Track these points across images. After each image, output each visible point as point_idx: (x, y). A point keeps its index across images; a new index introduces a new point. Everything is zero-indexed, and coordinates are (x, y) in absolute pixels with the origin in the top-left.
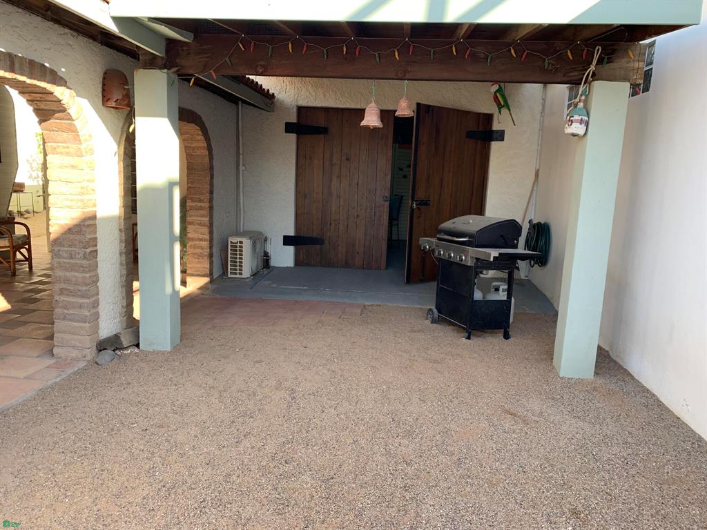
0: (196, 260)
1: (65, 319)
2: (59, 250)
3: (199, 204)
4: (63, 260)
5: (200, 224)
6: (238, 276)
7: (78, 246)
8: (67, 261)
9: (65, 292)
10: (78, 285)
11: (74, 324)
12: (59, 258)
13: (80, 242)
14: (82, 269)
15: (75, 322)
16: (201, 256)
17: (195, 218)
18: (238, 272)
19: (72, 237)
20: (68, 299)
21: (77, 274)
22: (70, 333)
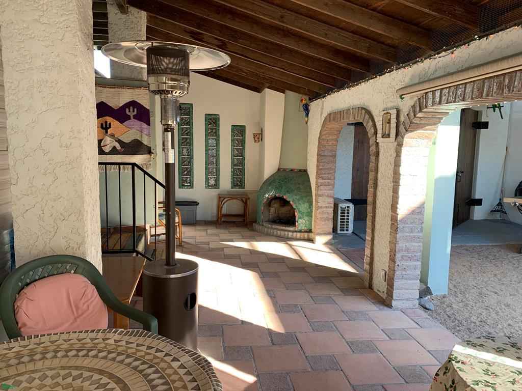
0: (323, 223)
1: (403, 278)
2: (403, 227)
3: (327, 181)
4: (405, 234)
5: (328, 196)
6: (345, 232)
7: (417, 223)
8: (408, 234)
9: (405, 258)
10: (415, 252)
11: (409, 281)
12: (403, 233)
13: (419, 220)
14: (418, 239)
15: (409, 280)
16: (327, 219)
17: (323, 192)
18: (345, 229)
19: (413, 216)
20: (407, 263)
21: (414, 244)
22: (405, 289)
